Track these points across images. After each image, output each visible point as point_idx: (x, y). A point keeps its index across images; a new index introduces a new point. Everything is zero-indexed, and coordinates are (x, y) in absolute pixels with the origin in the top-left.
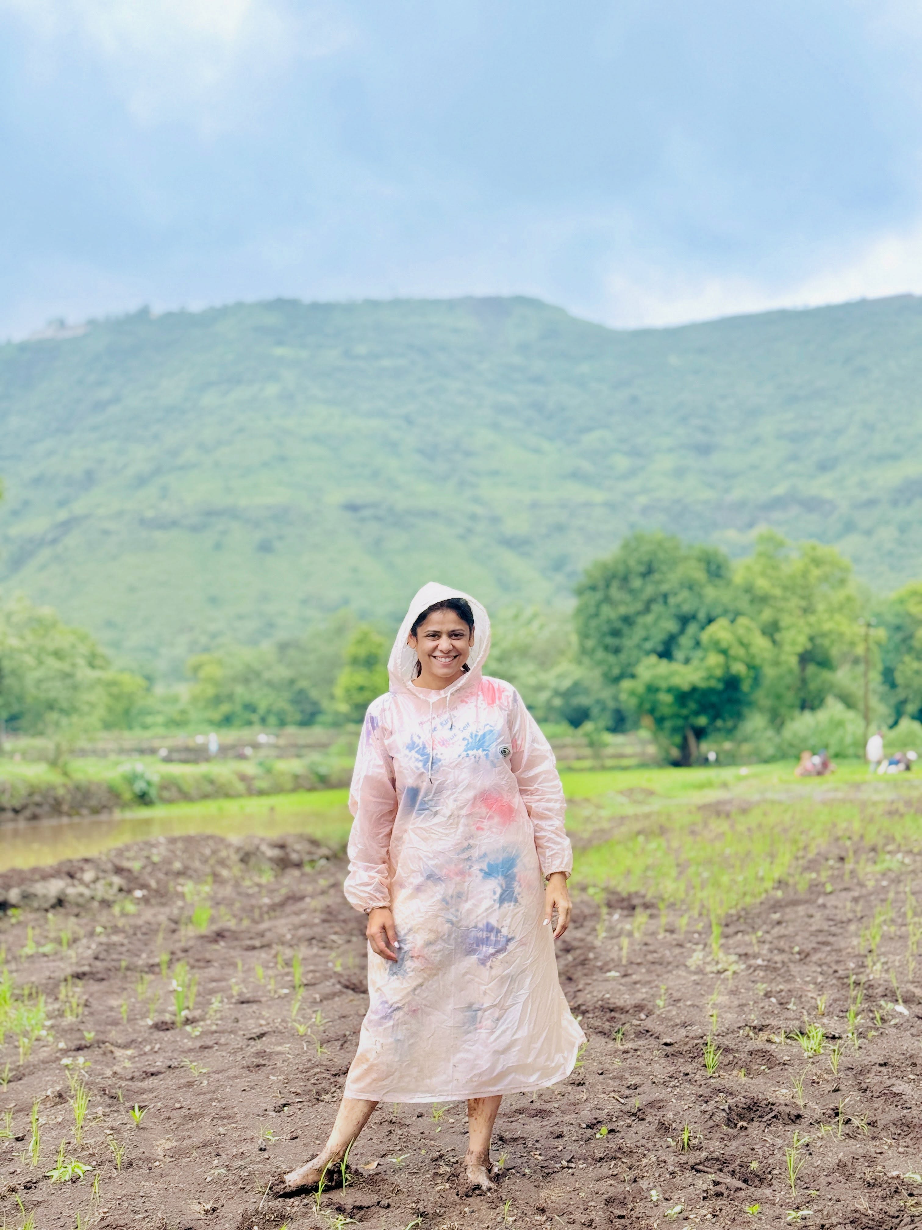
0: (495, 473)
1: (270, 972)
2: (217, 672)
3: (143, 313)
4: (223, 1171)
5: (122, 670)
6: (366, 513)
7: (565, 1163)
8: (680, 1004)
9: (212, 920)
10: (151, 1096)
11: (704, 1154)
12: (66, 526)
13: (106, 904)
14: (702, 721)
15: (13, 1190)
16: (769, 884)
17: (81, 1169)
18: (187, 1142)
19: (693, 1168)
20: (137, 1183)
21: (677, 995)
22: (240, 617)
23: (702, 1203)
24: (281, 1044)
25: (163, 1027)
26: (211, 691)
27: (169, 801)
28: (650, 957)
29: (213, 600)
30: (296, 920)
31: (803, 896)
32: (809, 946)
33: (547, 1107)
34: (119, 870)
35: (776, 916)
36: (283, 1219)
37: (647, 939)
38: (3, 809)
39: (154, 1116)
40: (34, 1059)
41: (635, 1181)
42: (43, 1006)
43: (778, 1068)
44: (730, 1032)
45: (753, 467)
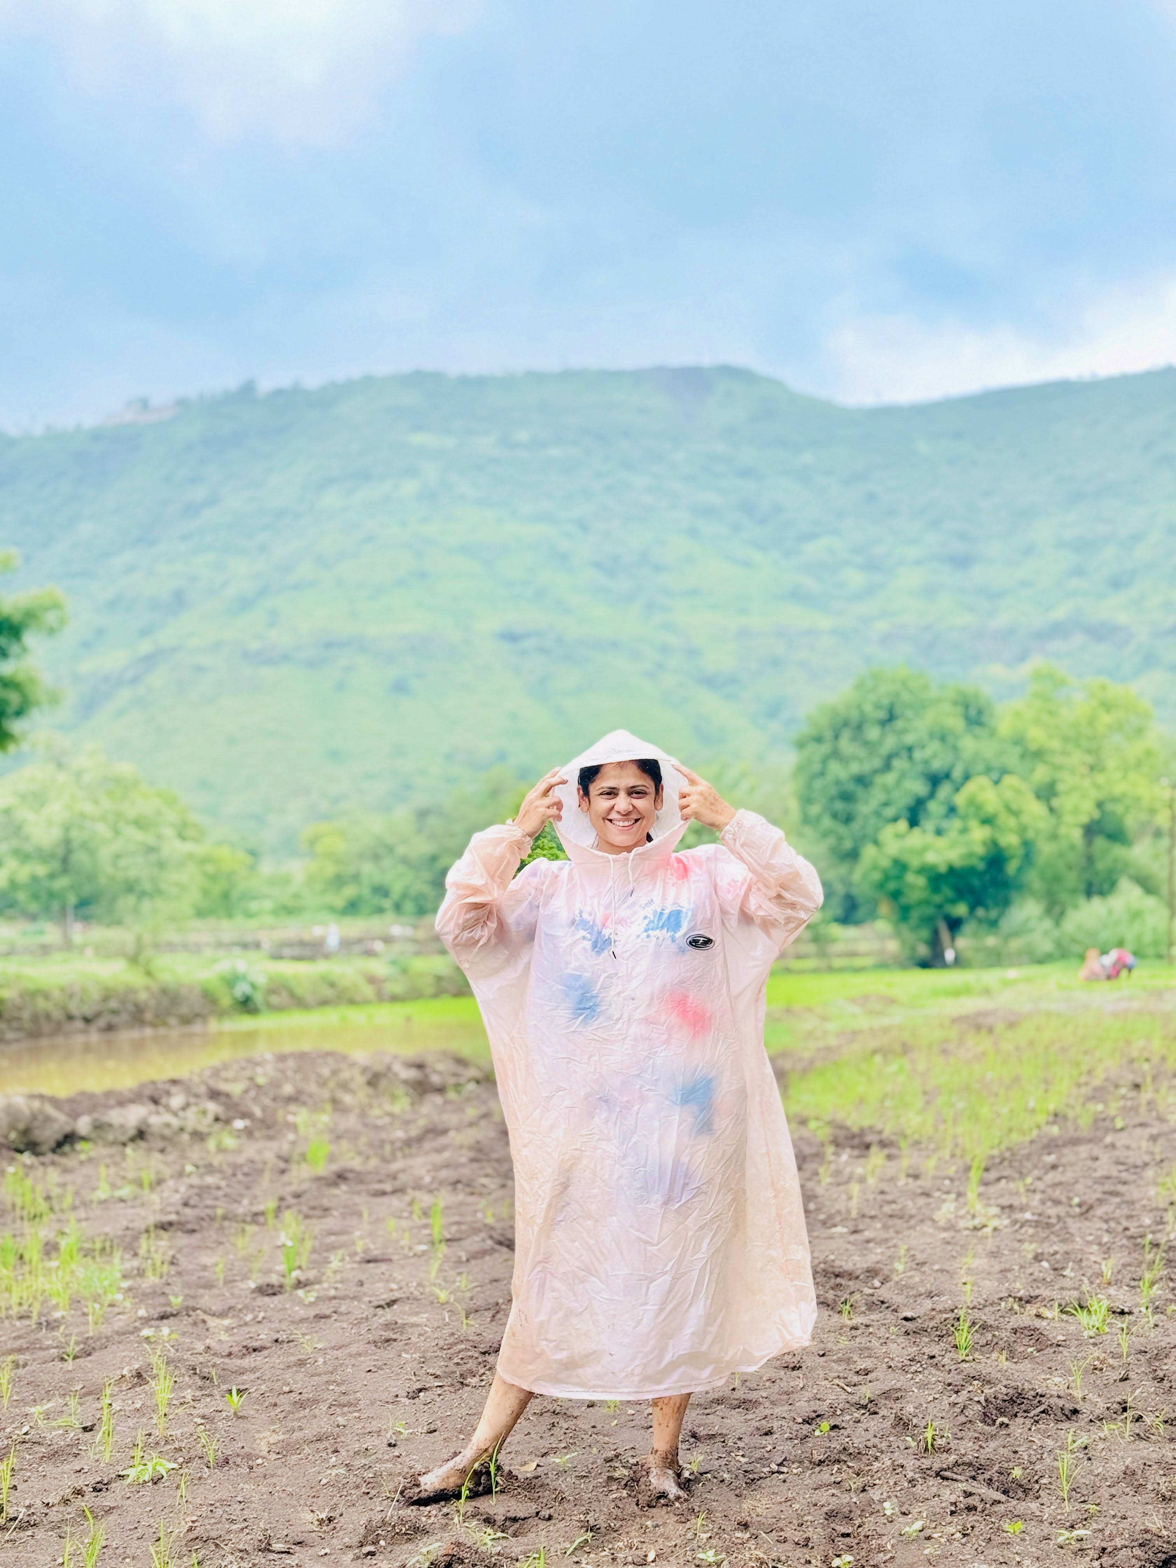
0: (693, 593)
1: (404, 1224)
2: (340, 846)
3: (248, 389)
4: (342, 1471)
5: (220, 843)
6: (528, 643)
7: (774, 1467)
8: (925, 1268)
9: (331, 1158)
10: (252, 1376)
11: (953, 1458)
12: (150, 661)
13: (199, 1136)
14: (959, 909)
15: (79, 1492)
16: (1041, 1118)
17: (164, 1466)
18: (298, 1435)
19: (938, 1474)
20: (235, 1485)
21: (920, 1257)
22: (369, 777)
23: (949, 1518)
24: (417, 1314)
25: (269, 1291)
26: (330, 869)
27: (280, 1009)
28: (887, 1209)
29: (335, 755)
30: (437, 1158)
31: (1085, 1133)
32: (1091, 1197)
33: (753, 1396)
34: (214, 1095)
35: (1051, 1159)
36: (417, 1531)
37: (884, 1186)
38: (70, 1018)
39: (257, 1401)
40: (106, 1330)
41: (864, 1490)
42: (119, 1263)
43: (1050, 1350)
44: (989, 1304)
45: (1025, 584)
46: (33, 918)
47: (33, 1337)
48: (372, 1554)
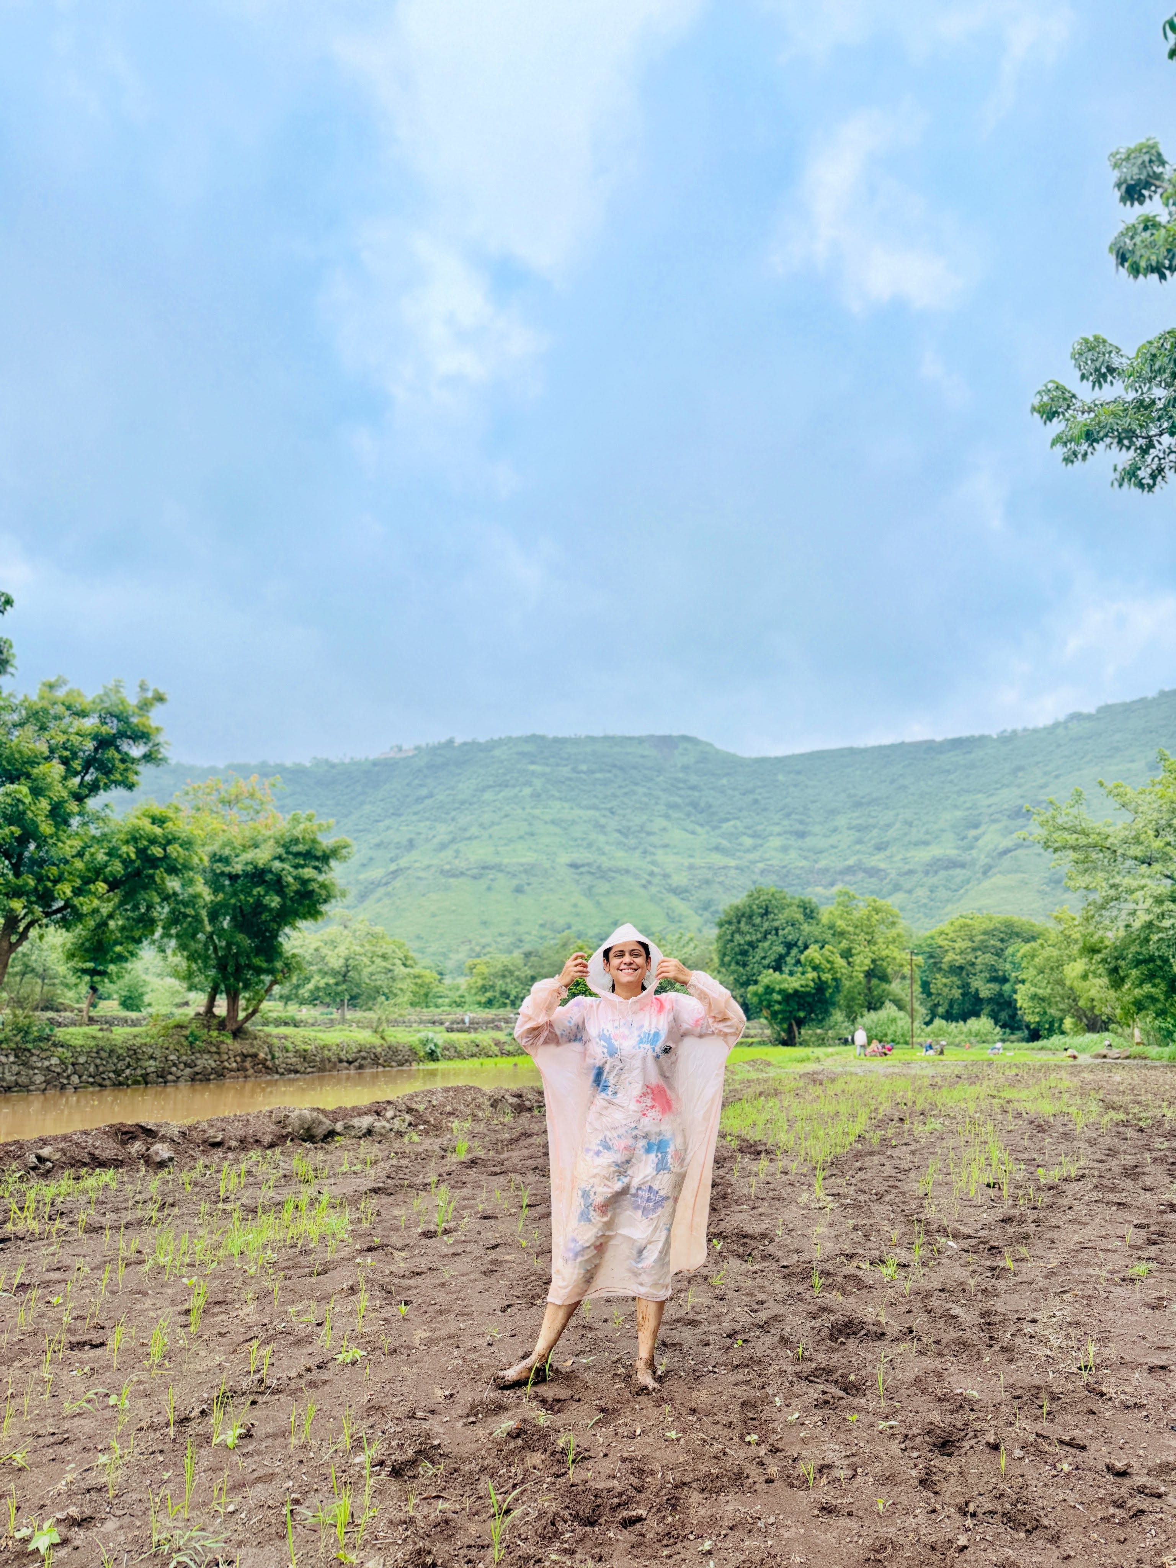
0: (666, 846)
1: (505, 1194)
2: (486, 970)
3: (451, 742)
4: (460, 1362)
5: (425, 968)
6: (583, 869)
7: (711, 1368)
8: (794, 1234)
9: (469, 1150)
10: (415, 1292)
11: (814, 1365)
12: (395, 873)
13: (400, 1134)
14: (802, 1014)
15: (309, 1370)
16: (852, 1138)
17: (359, 1353)
18: (437, 1333)
19: (806, 1378)
20: (398, 1367)
21: (791, 1227)
22: (501, 935)
23: (814, 1410)
24: (509, 1254)
25: (429, 1235)
26: (480, 983)
27: (450, 1059)
28: (771, 1194)
29: (484, 923)
30: (526, 1152)
31: (876, 1148)
32: (882, 1189)
33: (698, 1318)
34: (410, 1110)
35: (858, 1164)
36: (500, 1408)
37: (769, 1179)
38: (341, 1061)
39: (417, 1309)
40: (337, 1256)
41: (763, 1388)
42: (348, 1215)
43: (866, 1291)
44: (829, 1258)
45: (833, 847)
46: (328, 1005)
47: (297, 1260)
48: (474, 1423)
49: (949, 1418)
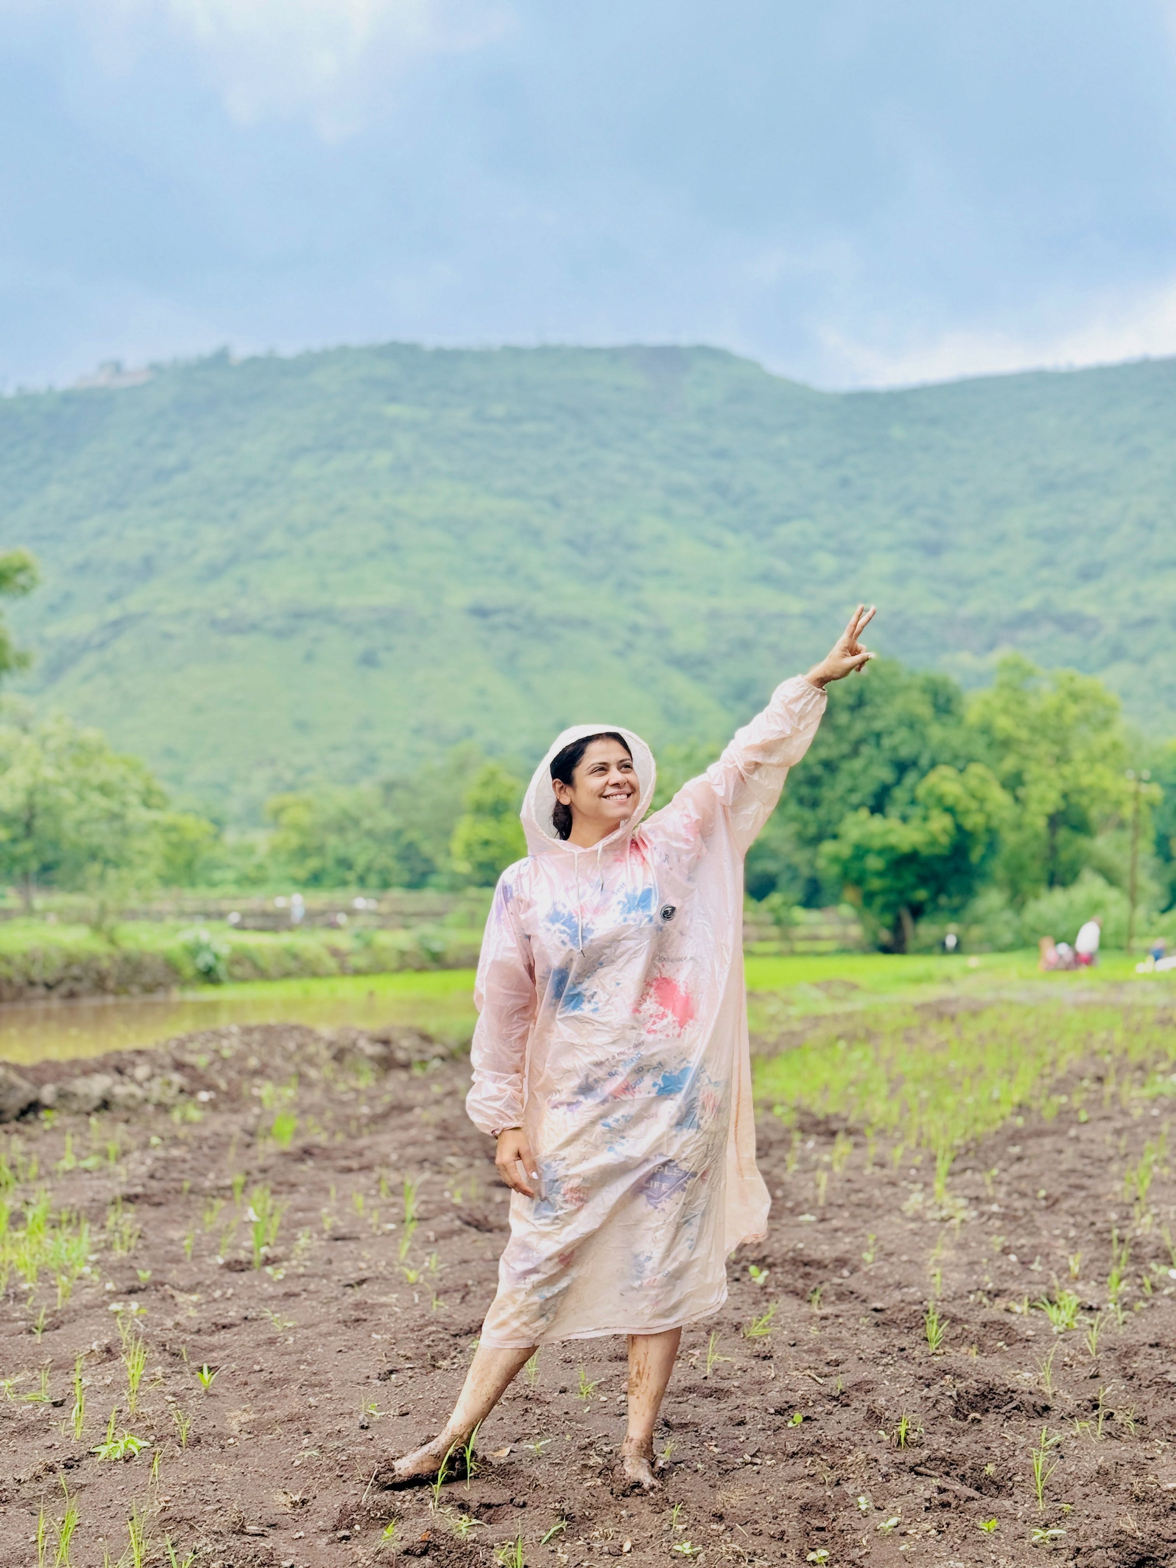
0: (663, 573)
1: (372, 1202)
2: (304, 817)
3: (221, 358)
4: (315, 1453)
5: (185, 812)
6: (498, 619)
7: (747, 1458)
8: (893, 1259)
9: (297, 1133)
10: (223, 1354)
11: (926, 1453)
12: (118, 625)
13: (163, 1108)
15: (51, 1469)
16: (1006, 1109)
17: (136, 1444)
18: (269, 1415)
19: (912, 1469)
20: (207, 1465)
21: (890, 1247)
22: (335, 749)
23: (924, 1515)
24: (386, 1294)
25: (236, 1266)
26: (295, 840)
27: (243, 980)
28: (854, 1198)
29: (301, 726)
30: (404, 1136)
31: (1049, 1125)
32: (1058, 1190)
33: (725, 1385)
34: (179, 1066)
35: (1016, 1150)
36: (390, 1516)
37: (851, 1174)
38: (32, 983)
39: (227, 1379)
40: (74, 1303)
41: (838, 1484)
42: (87, 1235)
43: (1020, 1345)
44: (958, 1296)
45: (996, 573)
48: (347, 1538)
49: (1151, 1525)
